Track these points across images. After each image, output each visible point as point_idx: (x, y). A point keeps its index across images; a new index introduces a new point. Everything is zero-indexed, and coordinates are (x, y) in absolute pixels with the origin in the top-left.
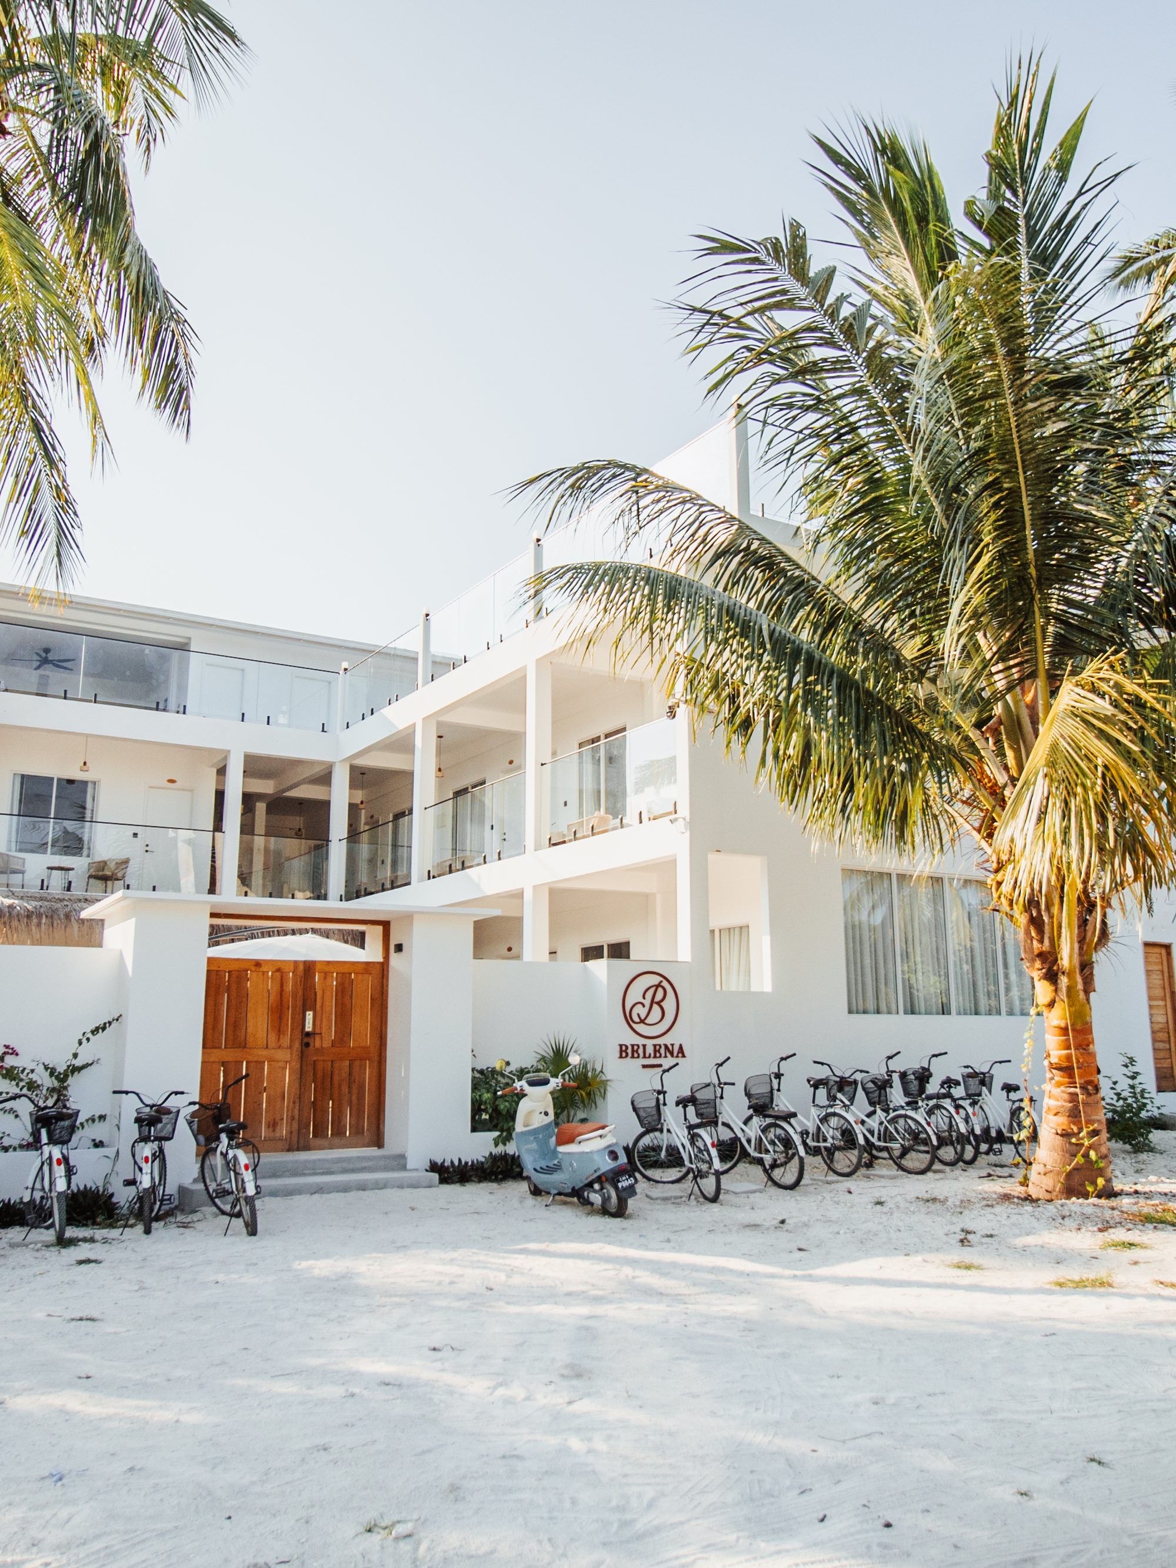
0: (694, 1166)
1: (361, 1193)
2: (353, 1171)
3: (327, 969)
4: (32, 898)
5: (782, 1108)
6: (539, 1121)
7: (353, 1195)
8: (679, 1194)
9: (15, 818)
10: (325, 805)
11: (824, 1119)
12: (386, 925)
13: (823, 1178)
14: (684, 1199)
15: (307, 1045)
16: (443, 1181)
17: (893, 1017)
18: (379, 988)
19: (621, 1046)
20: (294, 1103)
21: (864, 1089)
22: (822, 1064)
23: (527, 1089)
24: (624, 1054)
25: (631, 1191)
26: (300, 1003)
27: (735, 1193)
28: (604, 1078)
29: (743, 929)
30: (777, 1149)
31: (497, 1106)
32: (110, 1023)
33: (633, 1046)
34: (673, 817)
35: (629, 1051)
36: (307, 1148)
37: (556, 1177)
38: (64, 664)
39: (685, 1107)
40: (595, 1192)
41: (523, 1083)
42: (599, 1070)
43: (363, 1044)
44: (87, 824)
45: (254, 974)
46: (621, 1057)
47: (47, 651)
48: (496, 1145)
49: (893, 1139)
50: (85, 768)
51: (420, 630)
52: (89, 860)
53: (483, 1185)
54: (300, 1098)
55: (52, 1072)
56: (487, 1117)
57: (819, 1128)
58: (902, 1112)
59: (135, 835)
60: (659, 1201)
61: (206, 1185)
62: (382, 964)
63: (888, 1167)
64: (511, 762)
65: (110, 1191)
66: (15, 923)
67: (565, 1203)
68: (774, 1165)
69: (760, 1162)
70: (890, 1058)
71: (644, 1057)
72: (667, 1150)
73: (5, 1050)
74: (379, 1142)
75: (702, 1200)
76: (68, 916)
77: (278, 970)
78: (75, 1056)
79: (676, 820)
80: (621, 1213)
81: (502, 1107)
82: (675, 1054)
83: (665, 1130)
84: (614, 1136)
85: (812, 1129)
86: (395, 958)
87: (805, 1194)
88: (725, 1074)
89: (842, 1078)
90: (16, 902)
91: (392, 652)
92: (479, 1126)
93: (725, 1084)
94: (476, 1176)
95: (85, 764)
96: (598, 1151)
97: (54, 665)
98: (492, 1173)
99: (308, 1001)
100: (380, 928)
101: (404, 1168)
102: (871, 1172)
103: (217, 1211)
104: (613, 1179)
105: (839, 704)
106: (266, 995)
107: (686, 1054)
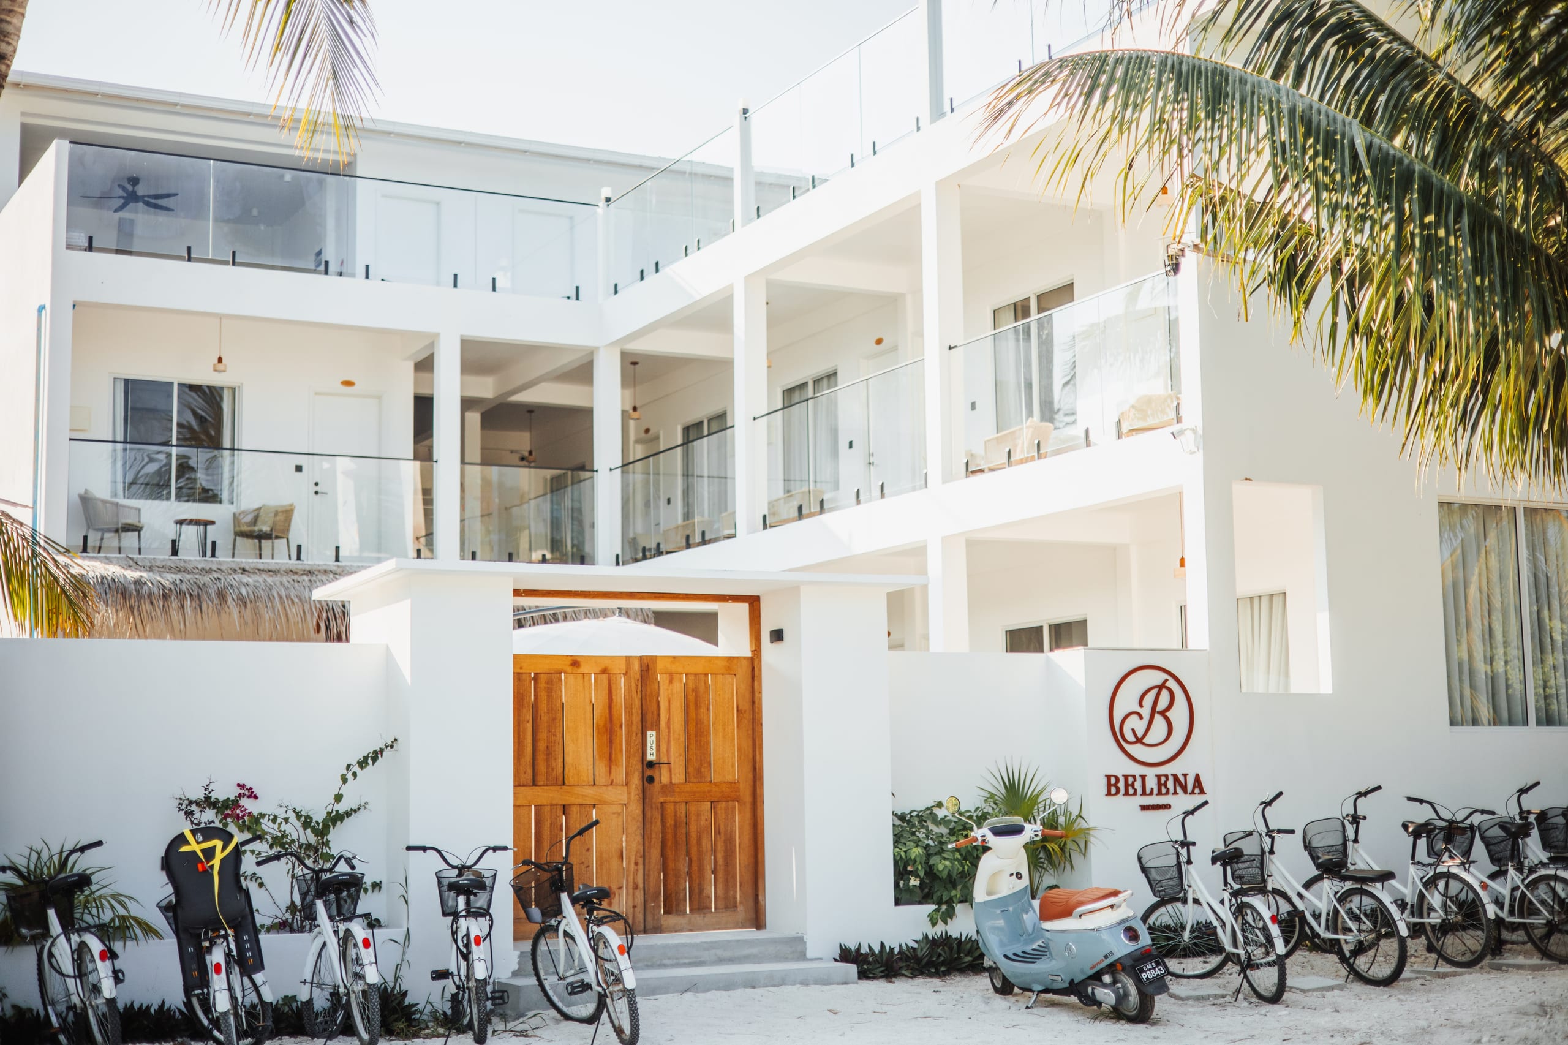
0: (1241, 952)
1: (750, 991)
2: (731, 961)
3: (674, 668)
4: (163, 568)
5: (1361, 866)
6: (1008, 886)
7: (739, 994)
8: (1220, 992)
9: (120, 446)
10: (583, 416)
11: (1430, 883)
12: (754, 602)
13: (1431, 969)
14: (1228, 999)
15: (651, 780)
16: (863, 975)
17: (1518, 731)
18: (748, 696)
19: (1109, 777)
20: (636, 864)
21: (1483, 838)
22: (1421, 801)
23: (992, 840)
24: (1113, 790)
25: (1160, 985)
26: (637, 718)
27: (1303, 991)
28: (1084, 825)
29: (1277, 599)
30: (1364, 927)
31: (931, 867)
32: (382, 750)
33: (1126, 777)
34: (1176, 428)
35: (1121, 785)
36: (658, 929)
37: (1041, 967)
38: (160, 202)
39: (1224, 865)
40: (1105, 986)
41: (985, 831)
42: (1075, 812)
43: (729, 778)
44: (226, 453)
45: (571, 678)
46: (1109, 794)
47: (135, 181)
48: (934, 924)
49: (1534, 912)
50: (220, 367)
51: (735, 134)
52: (233, 509)
53: (919, 981)
54: (644, 856)
55: (307, 823)
56: (917, 883)
57: (1422, 897)
58: (1543, 872)
59: (299, 469)
60: (1191, 1002)
61: (539, 979)
62: (752, 659)
63: (1527, 954)
64: (879, 342)
65: (404, 988)
66: (146, 607)
67: (1053, 1004)
68: (1360, 949)
69: (1333, 947)
70: (1522, 791)
71: (1144, 793)
72: (1192, 931)
73: (239, 791)
74: (758, 921)
75: (1255, 1000)
76: (221, 595)
77: (604, 671)
78: (338, 798)
79: (1181, 432)
80: (1143, 1015)
81: (941, 867)
82: (1190, 789)
83: (1190, 900)
84: (1128, 906)
85: (1410, 898)
86: (770, 651)
87: (1409, 990)
88: (1277, 817)
89: (1451, 822)
90: (145, 574)
91: (688, 169)
92: (905, 896)
93: (1279, 831)
94: (908, 968)
95: (220, 360)
96: (1109, 928)
97: (148, 204)
98: (930, 964)
99: (648, 719)
100: (745, 607)
101: (802, 956)
102: (1498, 961)
103: (558, 1016)
104: (1133, 967)
105: (1474, 258)
106: (589, 708)
107: (1205, 789)
